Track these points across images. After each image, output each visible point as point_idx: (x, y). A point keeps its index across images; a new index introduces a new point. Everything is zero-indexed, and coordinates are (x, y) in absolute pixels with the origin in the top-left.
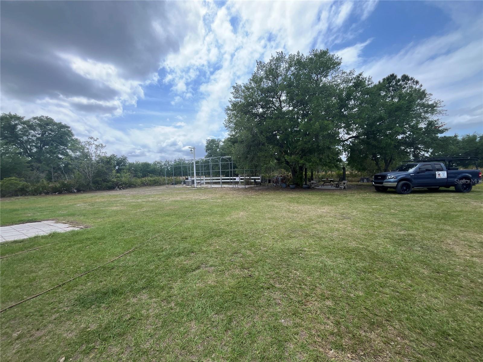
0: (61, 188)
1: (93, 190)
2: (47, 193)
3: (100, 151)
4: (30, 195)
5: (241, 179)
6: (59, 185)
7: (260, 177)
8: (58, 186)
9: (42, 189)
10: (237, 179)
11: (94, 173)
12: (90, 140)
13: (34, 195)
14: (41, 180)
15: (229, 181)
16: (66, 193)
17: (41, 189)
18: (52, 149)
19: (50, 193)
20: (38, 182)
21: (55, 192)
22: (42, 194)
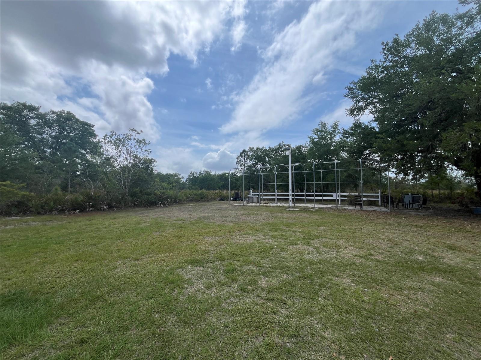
0: (85, 202)
1: (130, 206)
2: (62, 211)
3: (142, 149)
4: (32, 213)
5: (342, 196)
6: (82, 197)
7: (379, 194)
8: (80, 200)
9: (54, 203)
10: (335, 196)
11: (132, 180)
12: (131, 132)
13: (39, 214)
14: (54, 189)
15: (321, 198)
16: (91, 210)
17: (52, 204)
18: (71, 145)
19: (66, 211)
20: (49, 191)
21: (75, 210)
22: (53, 212)
